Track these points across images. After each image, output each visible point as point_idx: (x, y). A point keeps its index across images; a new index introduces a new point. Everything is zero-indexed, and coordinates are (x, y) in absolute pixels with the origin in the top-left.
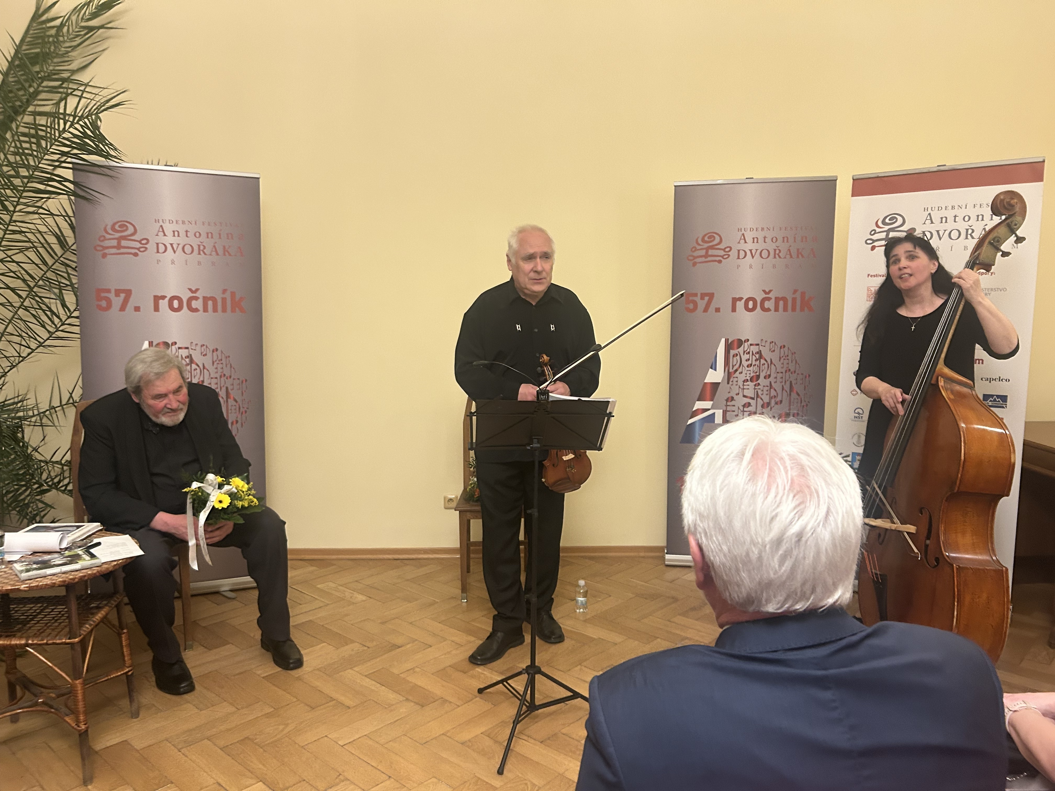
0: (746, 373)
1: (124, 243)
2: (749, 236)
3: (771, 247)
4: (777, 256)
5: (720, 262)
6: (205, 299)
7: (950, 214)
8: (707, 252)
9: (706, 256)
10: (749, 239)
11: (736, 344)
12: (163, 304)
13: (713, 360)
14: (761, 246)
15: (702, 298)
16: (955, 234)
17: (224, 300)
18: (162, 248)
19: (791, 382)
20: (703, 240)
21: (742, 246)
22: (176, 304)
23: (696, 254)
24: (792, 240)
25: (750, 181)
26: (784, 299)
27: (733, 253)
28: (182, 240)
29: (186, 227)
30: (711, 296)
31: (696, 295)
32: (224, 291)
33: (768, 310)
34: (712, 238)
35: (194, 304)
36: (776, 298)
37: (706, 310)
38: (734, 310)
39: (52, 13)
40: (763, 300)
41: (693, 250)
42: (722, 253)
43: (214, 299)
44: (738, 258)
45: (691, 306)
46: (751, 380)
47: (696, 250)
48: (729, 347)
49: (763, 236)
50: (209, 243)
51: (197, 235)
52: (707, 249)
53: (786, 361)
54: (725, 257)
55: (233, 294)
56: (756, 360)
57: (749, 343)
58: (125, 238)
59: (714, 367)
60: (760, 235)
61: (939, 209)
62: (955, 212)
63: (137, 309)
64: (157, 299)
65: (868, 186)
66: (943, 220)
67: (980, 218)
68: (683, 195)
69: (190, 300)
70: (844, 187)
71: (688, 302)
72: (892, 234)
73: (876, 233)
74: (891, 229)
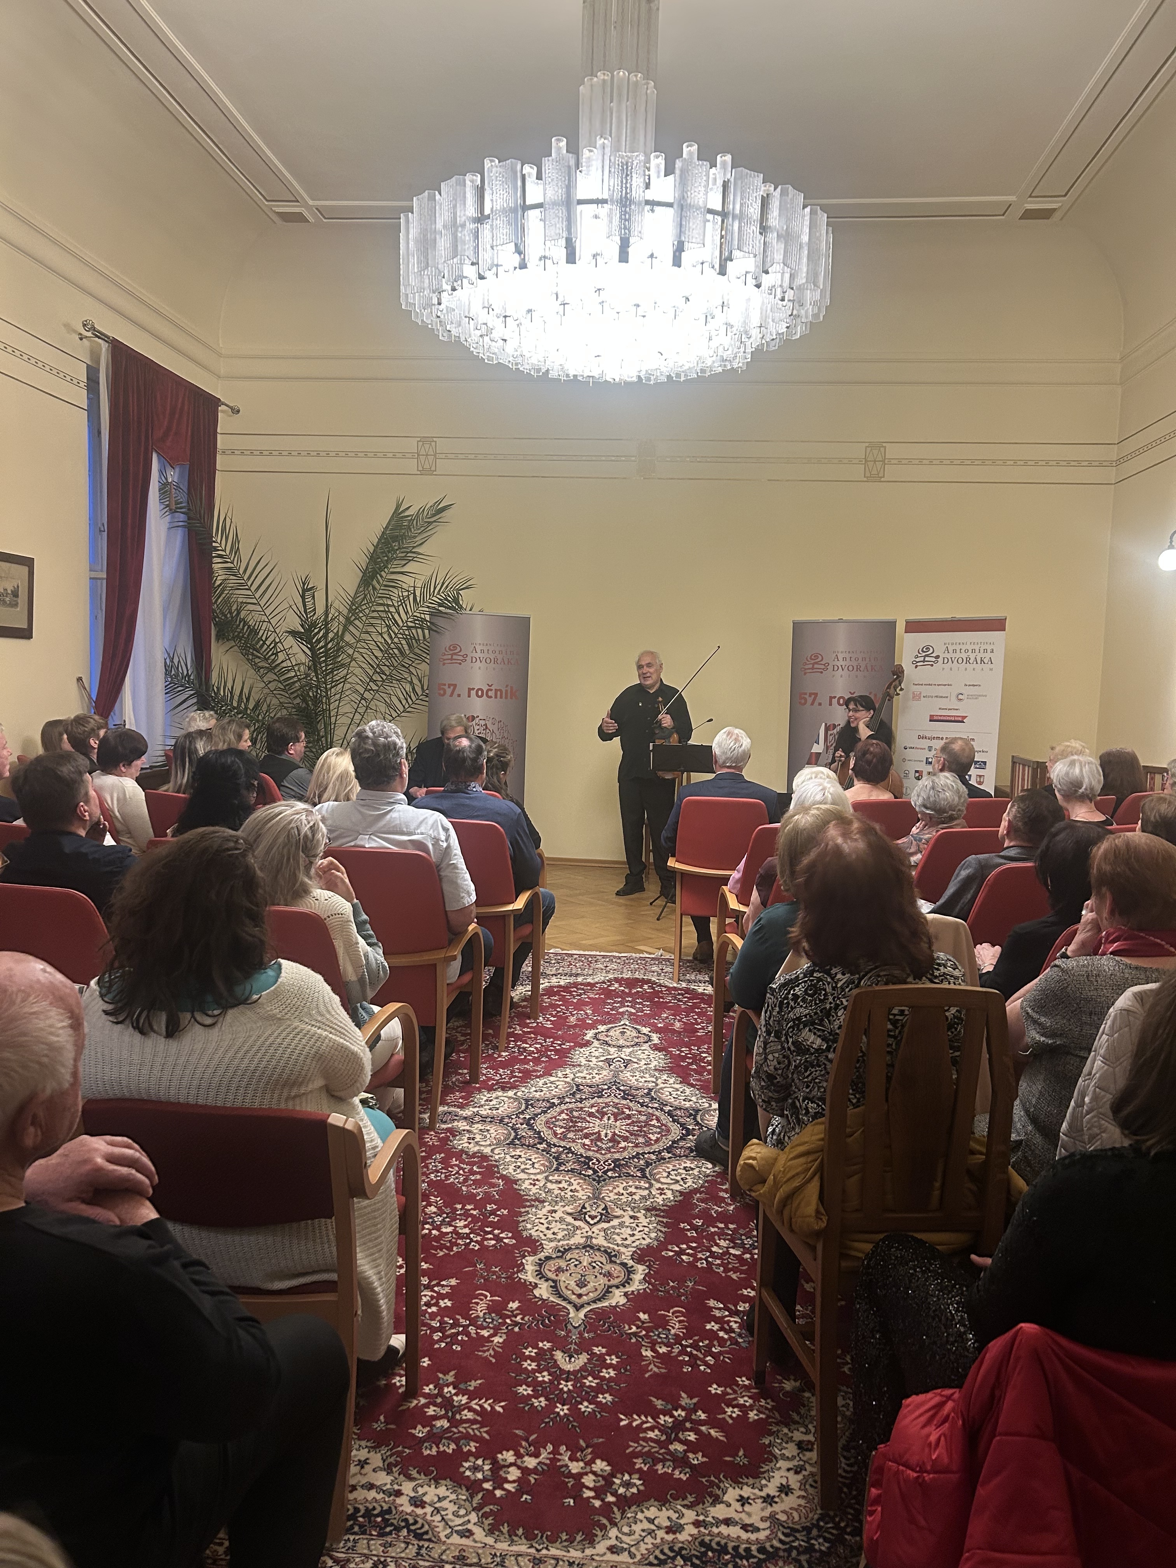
1: (455, 657)
2: (840, 657)
3: (855, 664)
4: (859, 670)
5: (821, 672)
6: (496, 690)
7: (958, 648)
8: (813, 666)
9: (813, 668)
10: (840, 659)
12: (473, 693)
13: (817, 737)
14: (848, 663)
15: (810, 696)
16: (960, 661)
17: (506, 691)
18: (474, 660)
20: (811, 659)
21: (836, 663)
22: (480, 693)
23: (807, 667)
24: (868, 660)
25: (841, 621)
27: (830, 668)
28: (486, 655)
29: (488, 647)
30: (816, 695)
31: (806, 694)
32: (507, 686)
34: (816, 656)
35: (490, 693)
37: (812, 704)
38: (831, 704)
39: (406, 514)
41: (804, 664)
42: (823, 667)
43: (501, 691)
44: (833, 670)
45: (803, 701)
47: (806, 664)
48: (827, 729)
49: (850, 657)
50: (500, 657)
51: (494, 652)
52: (813, 664)
54: (825, 669)
55: (512, 688)
58: (455, 654)
59: (817, 742)
60: (848, 656)
61: (952, 644)
62: (961, 646)
63: (459, 696)
64: (470, 690)
65: (914, 627)
66: (955, 651)
67: (973, 651)
68: (798, 628)
69: (488, 691)
70: (900, 627)
71: (801, 698)
72: (927, 659)
73: (917, 657)
74: (926, 656)
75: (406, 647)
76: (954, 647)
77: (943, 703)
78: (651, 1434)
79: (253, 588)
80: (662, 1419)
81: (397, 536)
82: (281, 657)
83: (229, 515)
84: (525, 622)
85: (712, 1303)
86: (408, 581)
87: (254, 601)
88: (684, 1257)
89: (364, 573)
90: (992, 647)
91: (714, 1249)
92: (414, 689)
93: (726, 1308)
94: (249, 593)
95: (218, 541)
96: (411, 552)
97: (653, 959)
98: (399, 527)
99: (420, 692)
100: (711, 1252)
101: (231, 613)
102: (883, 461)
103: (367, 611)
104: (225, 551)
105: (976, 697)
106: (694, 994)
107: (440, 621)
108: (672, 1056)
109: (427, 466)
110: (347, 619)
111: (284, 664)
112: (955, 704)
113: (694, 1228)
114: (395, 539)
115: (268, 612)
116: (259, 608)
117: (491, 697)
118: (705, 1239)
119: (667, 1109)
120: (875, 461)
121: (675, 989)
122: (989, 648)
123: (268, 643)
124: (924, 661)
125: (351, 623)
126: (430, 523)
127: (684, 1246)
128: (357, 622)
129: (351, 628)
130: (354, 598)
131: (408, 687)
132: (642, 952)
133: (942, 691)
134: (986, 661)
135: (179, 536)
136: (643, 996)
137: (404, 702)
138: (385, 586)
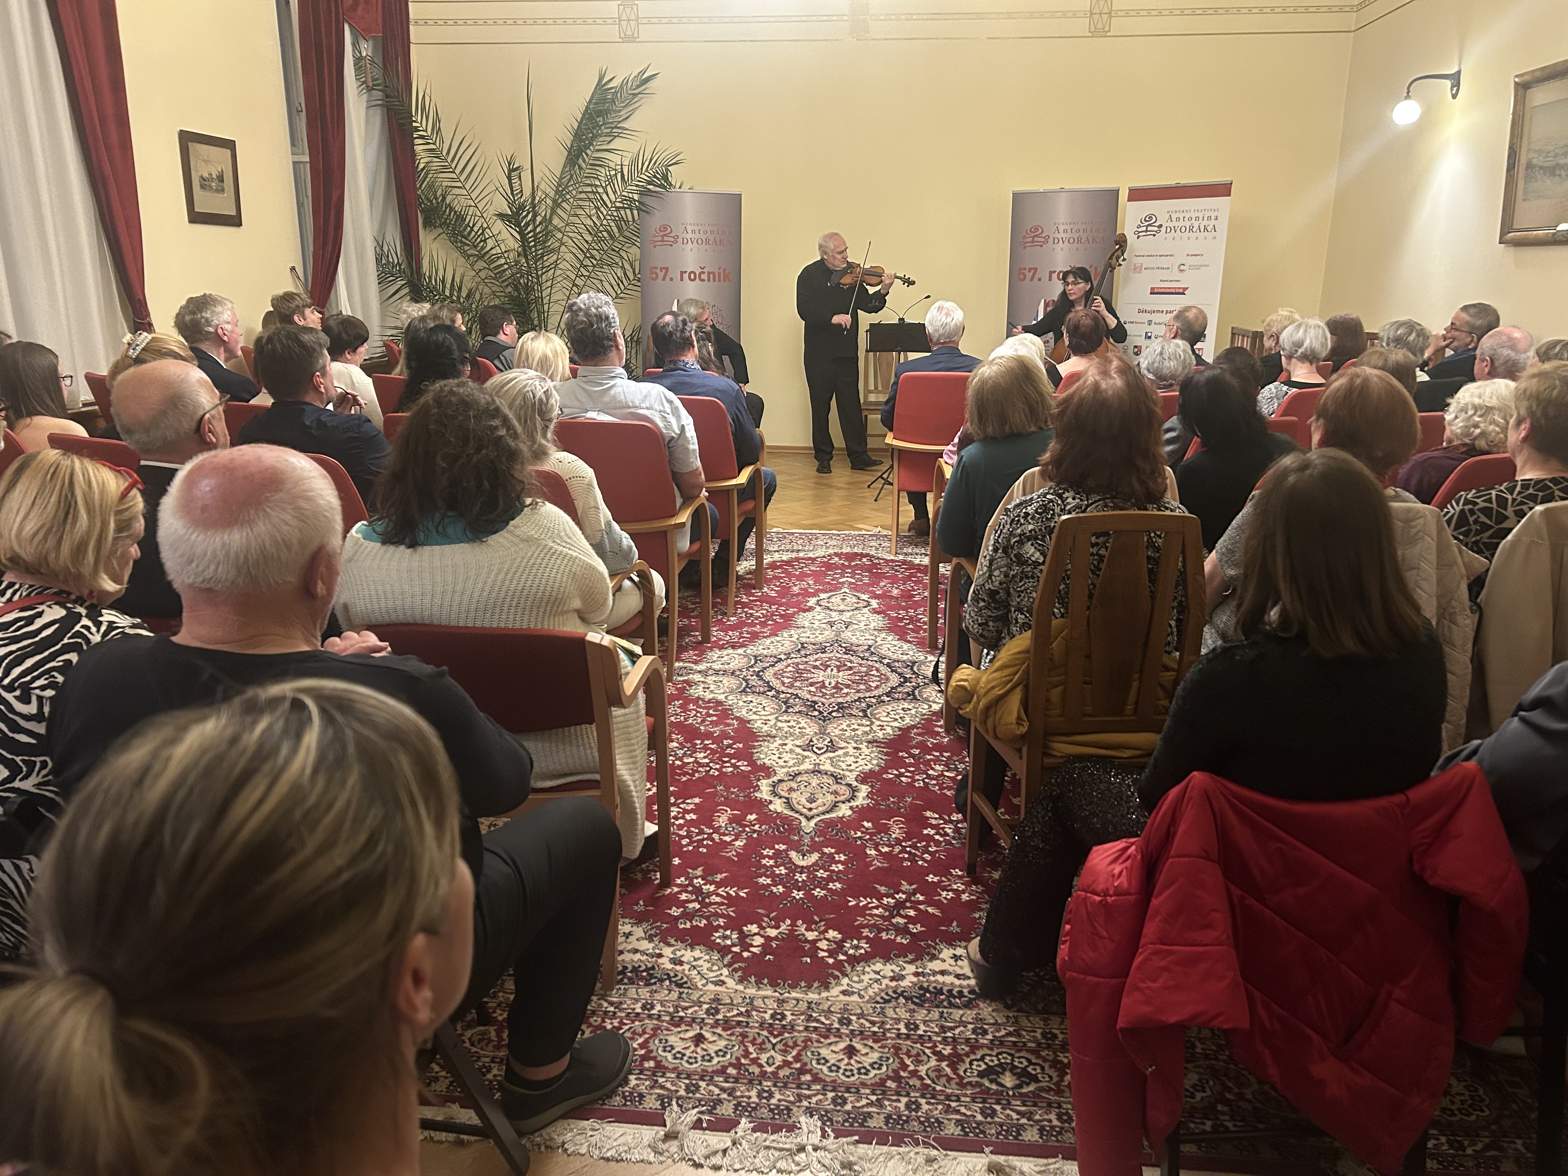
1: (665, 238)
2: (1061, 228)
3: (1076, 236)
4: (1080, 242)
5: (1041, 246)
6: (709, 273)
7: (1181, 216)
8: (1033, 240)
9: (1033, 242)
10: (1061, 231)
12: (686, 276)
14: (1069, 235)
15: (1029, 271)
16: (1183, 229)
17: (719, 274)
18: (685, 241)
20: (1031, 231)
21: (1057, 235)
22: (692, 276)
23: (1026, 240)
24: (1090, 231)
25: (1062, 190)
27: (1051, 240)
28: (697, 236)
29: (700, 227)
30: (1036, 269)
31: (1025, 269)
32: (720, 268)
34: (1037, 229)
35: (704, 276)
37: (1032, 280)
38: (1049, 279)
39: (610, 85)
41: (1024, 238)
42: (1043, 240)
43: (714, 273)
44: (1054, 243)
45: (1022, 277)
47: (1026, 238)
49: (1070, 228)
50: (712, 238)
51: (705, 232)
52: (1033, 237)
54: (1045, 243)
55: (725, 270)
58: (666, 235)
60: (1068, 227)
61: (1176, 212)
62: (1185, 214)
63: (671, 279)
64: (682, 273)
65: (1137, 195)
66: (1178, 219)
67: (1197, 218)
68: (1018, 198)
69: (700, 273)
70: (1124, 195)
71: (1020, 274)
72: (1149, 228)
73: (1140, 227)
74: (1149, 225)
75: (615, 230)
76: (1178, 215)
77: (1165, 275)
78: (876, 912)
79: (458, 171)
80: (885, 901)
81: (601, 111)
82: (490, 243)
83: (428, 92)
84: (737, 199)
85: (928, 814)
86: (615, 159)
87: (460, 184)
88: (903, 779)
89: (569, 152)
90: (1216, 214)
91: (931, 772)
92: (625, 274)
93: (941, 818)
94: (454, 176)
95: (418, 121)
96: (616, 127)
97: (871, 535)
98: (604, 101)
99: (631, 277)
100: (927, 774)
101: (436, 199)
102: (1110, 13)
103: (574, 192)
104: (426, 131)
105: (1198, 267)
106: (911, 566)
107: (648, 200)
108: (890, 618)
109: (629, 33)
110: (555, 201)
111: (493, 252)
112: (1177, 275)
113: (913, 756)
114: (600, 113)
115: (474, 196)
116: (464, 192)
117: (703, 280)
118: (921, 765)
119: (886, 661)
120: (1101, 14)
121: (892, 561)
122: (1213, 215)
123: (476, 229)
124: (1146, 231)
125: (559, 205)
126: (635, 95)
127: (903, 770)
128: (564, 204)
129: (559, 211)
130: (561, 179)
131: (620, 272)
132: (861, 529)
133: (1164, 262)
134: (1209, 229)
135: (377, 117)
136: (863, 568)
137: (616, 288)
138: (592, 165)
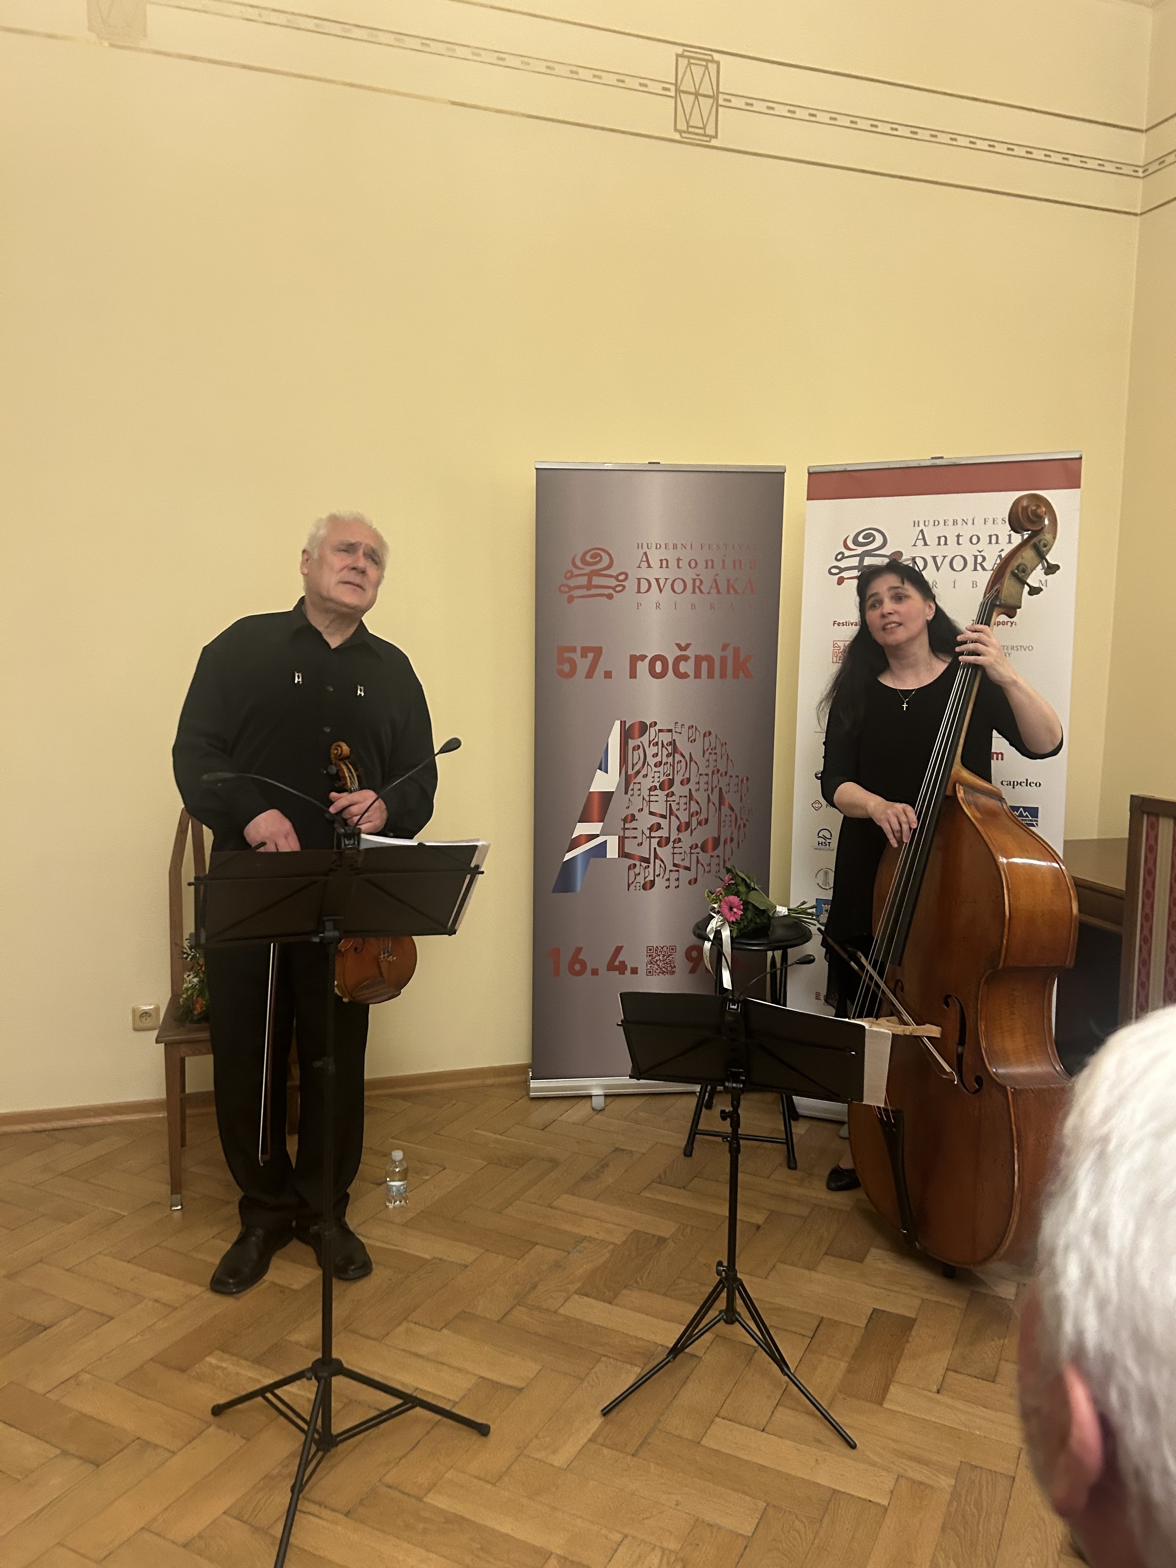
0: (653, 777)
2: (655, 557)
3: (688, 575)
4: (697, 590)
5: (610, 597)
7: (951, 532)
8: (590, 580)
9: (589, 586)
10: (654, 562)
11: (636, 732)
13: (603, 755)
14: (672, 572)
15: (584, 655)
16: (958, 564)
19: (720, 789)
20: (583, 561)
21: (644, 573)
23: (573, 582)
24: (719, 565)
25: (654, 468)
26: (709, 659)
27: (632, 584)
30: (598, 651)
31: (573, 650)
33: (685, 676)
34: (597, 557)
36: (696, 656)
37: (590, 675)
38: (633, 675)
40: (678, 660)
41: (568, 575)
42: (613, 582)
44: (639, 592)
45: (566, 668)
46: (662, 788)
47: (573, 576)
48: (626, 735)
49: (677, 558)
52: (590, 575)
53: (713, 757)
54: (618, 589)
56: (667, 756)
57: (657, 728)
59: (603, 767)
60: (671, 555)
61: (936, 523)
62: (959, 529)
65: (830, 484)
66: (942, 540)
68: (551, 485)
70: (795, 486)
71: (562, 660)
72: (866, 561)
73: (840, 557)
74: (862, 554)
76: (941, 531)
124: (859, 568)
